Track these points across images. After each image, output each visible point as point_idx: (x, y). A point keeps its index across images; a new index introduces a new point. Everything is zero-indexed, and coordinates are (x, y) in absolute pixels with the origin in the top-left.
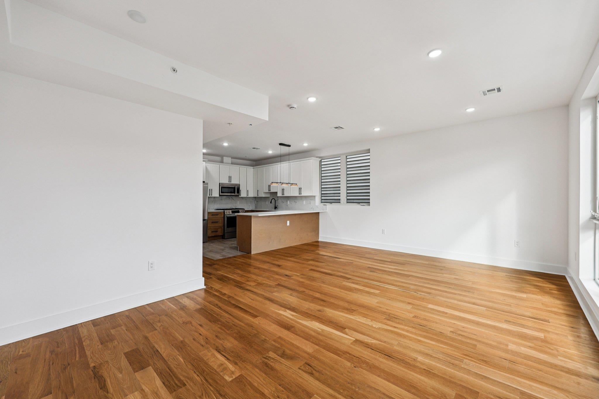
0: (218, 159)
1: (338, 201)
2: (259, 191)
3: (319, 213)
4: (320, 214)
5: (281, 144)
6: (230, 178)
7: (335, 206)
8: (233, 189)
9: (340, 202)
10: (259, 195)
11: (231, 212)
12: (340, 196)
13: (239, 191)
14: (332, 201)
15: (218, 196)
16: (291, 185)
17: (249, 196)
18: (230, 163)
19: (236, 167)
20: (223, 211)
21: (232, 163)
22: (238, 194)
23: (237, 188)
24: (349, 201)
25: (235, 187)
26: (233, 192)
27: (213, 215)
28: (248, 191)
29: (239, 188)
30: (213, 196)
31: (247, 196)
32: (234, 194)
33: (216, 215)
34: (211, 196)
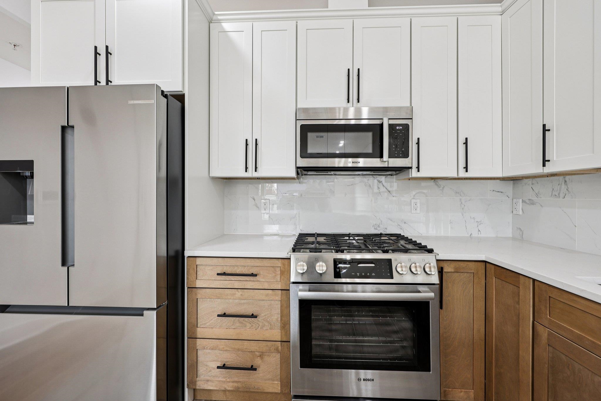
6: (354, 81)
8: (369, 136)
13: (401, 140)
15: (291, 172)
17: (473, 173)
22: (397, 163)
23: (392, 128)
25: (381, 125)
26: (370, 150)
27: (224, 274)
28: (466, 143)
29: (406, 127)
30: (262, 173)
31: (462, 174)
32: (375, 162)
33: (245, 273)
34: (251, 173)
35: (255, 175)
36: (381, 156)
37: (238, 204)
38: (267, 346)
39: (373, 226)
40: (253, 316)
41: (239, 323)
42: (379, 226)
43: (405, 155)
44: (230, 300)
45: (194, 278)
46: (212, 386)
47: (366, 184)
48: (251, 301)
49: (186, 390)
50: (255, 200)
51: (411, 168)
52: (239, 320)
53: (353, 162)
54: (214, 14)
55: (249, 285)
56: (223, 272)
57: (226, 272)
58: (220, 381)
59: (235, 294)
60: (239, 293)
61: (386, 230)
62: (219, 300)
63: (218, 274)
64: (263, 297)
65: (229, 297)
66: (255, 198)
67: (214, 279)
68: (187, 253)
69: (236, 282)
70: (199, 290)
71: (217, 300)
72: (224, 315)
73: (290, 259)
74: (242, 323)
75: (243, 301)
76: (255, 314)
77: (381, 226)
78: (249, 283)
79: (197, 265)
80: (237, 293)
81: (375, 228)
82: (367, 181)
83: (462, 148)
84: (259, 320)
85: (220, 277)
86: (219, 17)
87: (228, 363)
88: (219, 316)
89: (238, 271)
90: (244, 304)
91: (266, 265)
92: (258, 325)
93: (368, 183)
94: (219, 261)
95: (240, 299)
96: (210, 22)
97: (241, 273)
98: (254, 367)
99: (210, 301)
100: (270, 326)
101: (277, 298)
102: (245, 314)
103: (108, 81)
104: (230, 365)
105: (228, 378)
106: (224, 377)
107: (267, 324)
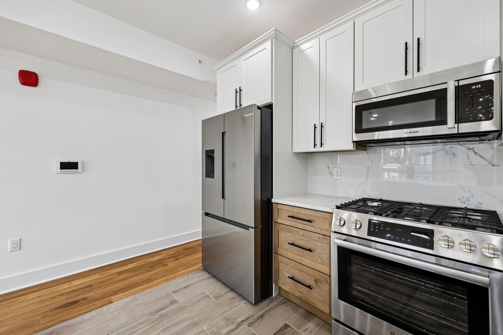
26: (432, 118)
27: (292, 217)
33: (305, 219)
34: (318, 149)
37: (317, 171)
38: (319, 275)
39: (459, 199)
40: (310, 250)
41: (302, 253)
42: (468, 200)
44: (296, 235)
45: (277, 216)
46: (286, 288)
47: (448, 152)
48: (309, 239)
49: (274, 284)
50: (329, 169)
52: (301, 251)
53: (410, 133)
54: (295, 43)
55: (308, 228)
56: (292, 216)
57: (294, 216)
58: (290, 287)
59: (299, 232)
60: (301, 232)
61: (480, 205)
62: (290, 233)
63: (289, 216)
64: (317, 239)
65: (296, 233)
66: (329, 167)
67: (287, 219)
68: (273, 200)
69: (300, 224)
70: (280, 225)
71: (289, 233)
72: (293, 244)
73: (332, 213)
74: (303, 253)
75: (304, 238)
76: (311, 249)
77: (471, 199)
78: (307, 226)
79: (278, 209)
80: (300, 231)
81: (462, 201)
82: (449, 149)
84: (315, 254)
85: (290, 219)
86: (298, 43)
87: (296, 278)
88: (289, 243)
89: (301, 216)
90: (304, 240)
91: (319, 216)
92: (313, 258)
93: (450, 150)
94: (290, 208)
95: (301, 236)
96: (293, 49)
97: (303, 218)
98: (311, 287)
99: (285, 233)
100: (322, 262)
101: (326, 242)
102: (305, 247)
103: (240, 105)
104: (296, 279)
105: (295, 287)
106: (293, 286)
107: (319, 259)
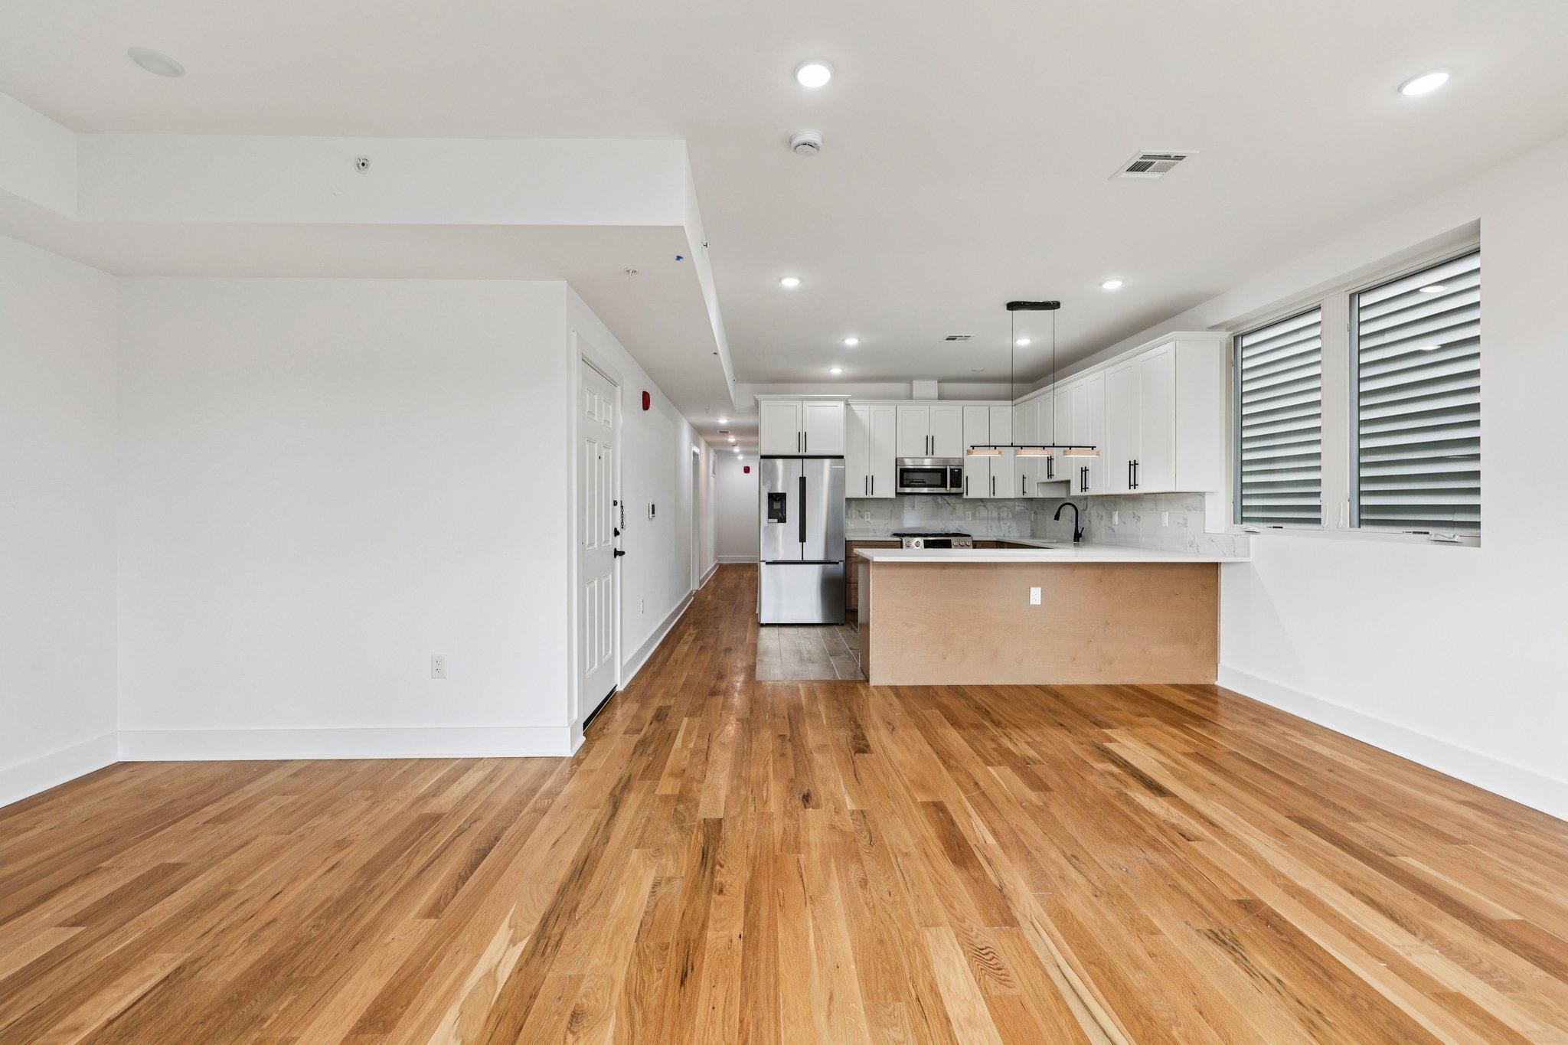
0: (901, 388)
1: (1310, 516)
2: (1026, 481)
3: (1216, 566)
4: (1224, 572)
5: (1012, 306)
6: (930, 443)
7: (1293, 537)
8: (939, 475)
9: (1318, 521)
10: (1026, 490)
11: (922, 544)
12: (1318, 494)
13: (957, 477)
14: (1277, 518)
15: (893, 495)
16: (1065, 453)
17: (998, 496)
18: (936, 395)
19: (953, 408)
20: (898, 539)
21: (941, 397)
22: (954, 490)
23: (952, 470)
24: (1369, 516)
25: (946, 469)
26: (939, 483)
28: (994, 479)
29: (960, 470)
30: (876, 496)
31: (992, 497)
32: (942, 490)
34: (869, 496)
35: (871, 497)
36: (946, 487)
43: (959, 485)
51: (963, 493)
53: (927, 490)
83: (992, 481)
103: (805, 449)
